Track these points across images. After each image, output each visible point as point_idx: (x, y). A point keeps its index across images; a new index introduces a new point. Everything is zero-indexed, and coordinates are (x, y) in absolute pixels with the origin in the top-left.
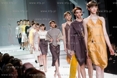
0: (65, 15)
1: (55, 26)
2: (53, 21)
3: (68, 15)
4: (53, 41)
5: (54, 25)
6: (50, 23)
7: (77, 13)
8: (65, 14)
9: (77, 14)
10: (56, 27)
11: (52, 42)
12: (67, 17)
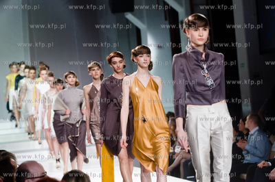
0: (90, 68)
1: (76, 82)
2: (73, 73)
3: (96, 68)
4: (70, 114)
5: (74, 79)
6: (66, 77)
7: (115, 63)
8: (89, 66)
9: (115, 66)
10: (76, 84)
11: (68, 116)
12: (94, 72)
